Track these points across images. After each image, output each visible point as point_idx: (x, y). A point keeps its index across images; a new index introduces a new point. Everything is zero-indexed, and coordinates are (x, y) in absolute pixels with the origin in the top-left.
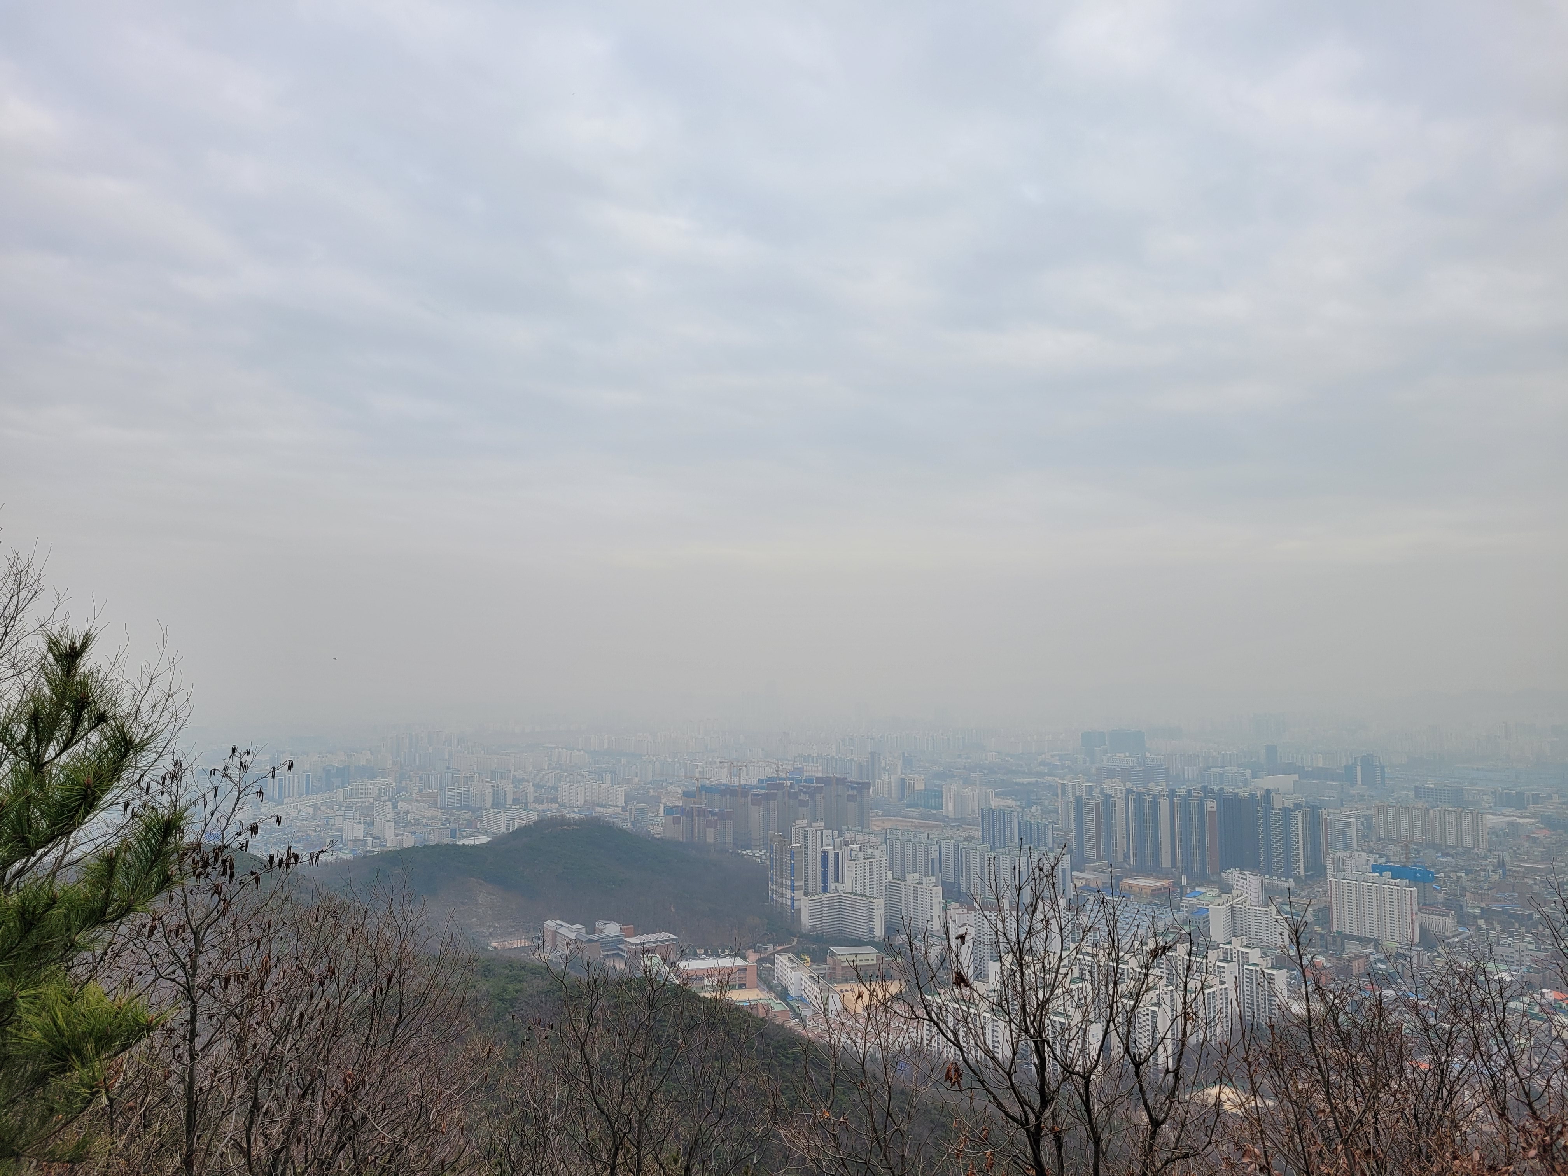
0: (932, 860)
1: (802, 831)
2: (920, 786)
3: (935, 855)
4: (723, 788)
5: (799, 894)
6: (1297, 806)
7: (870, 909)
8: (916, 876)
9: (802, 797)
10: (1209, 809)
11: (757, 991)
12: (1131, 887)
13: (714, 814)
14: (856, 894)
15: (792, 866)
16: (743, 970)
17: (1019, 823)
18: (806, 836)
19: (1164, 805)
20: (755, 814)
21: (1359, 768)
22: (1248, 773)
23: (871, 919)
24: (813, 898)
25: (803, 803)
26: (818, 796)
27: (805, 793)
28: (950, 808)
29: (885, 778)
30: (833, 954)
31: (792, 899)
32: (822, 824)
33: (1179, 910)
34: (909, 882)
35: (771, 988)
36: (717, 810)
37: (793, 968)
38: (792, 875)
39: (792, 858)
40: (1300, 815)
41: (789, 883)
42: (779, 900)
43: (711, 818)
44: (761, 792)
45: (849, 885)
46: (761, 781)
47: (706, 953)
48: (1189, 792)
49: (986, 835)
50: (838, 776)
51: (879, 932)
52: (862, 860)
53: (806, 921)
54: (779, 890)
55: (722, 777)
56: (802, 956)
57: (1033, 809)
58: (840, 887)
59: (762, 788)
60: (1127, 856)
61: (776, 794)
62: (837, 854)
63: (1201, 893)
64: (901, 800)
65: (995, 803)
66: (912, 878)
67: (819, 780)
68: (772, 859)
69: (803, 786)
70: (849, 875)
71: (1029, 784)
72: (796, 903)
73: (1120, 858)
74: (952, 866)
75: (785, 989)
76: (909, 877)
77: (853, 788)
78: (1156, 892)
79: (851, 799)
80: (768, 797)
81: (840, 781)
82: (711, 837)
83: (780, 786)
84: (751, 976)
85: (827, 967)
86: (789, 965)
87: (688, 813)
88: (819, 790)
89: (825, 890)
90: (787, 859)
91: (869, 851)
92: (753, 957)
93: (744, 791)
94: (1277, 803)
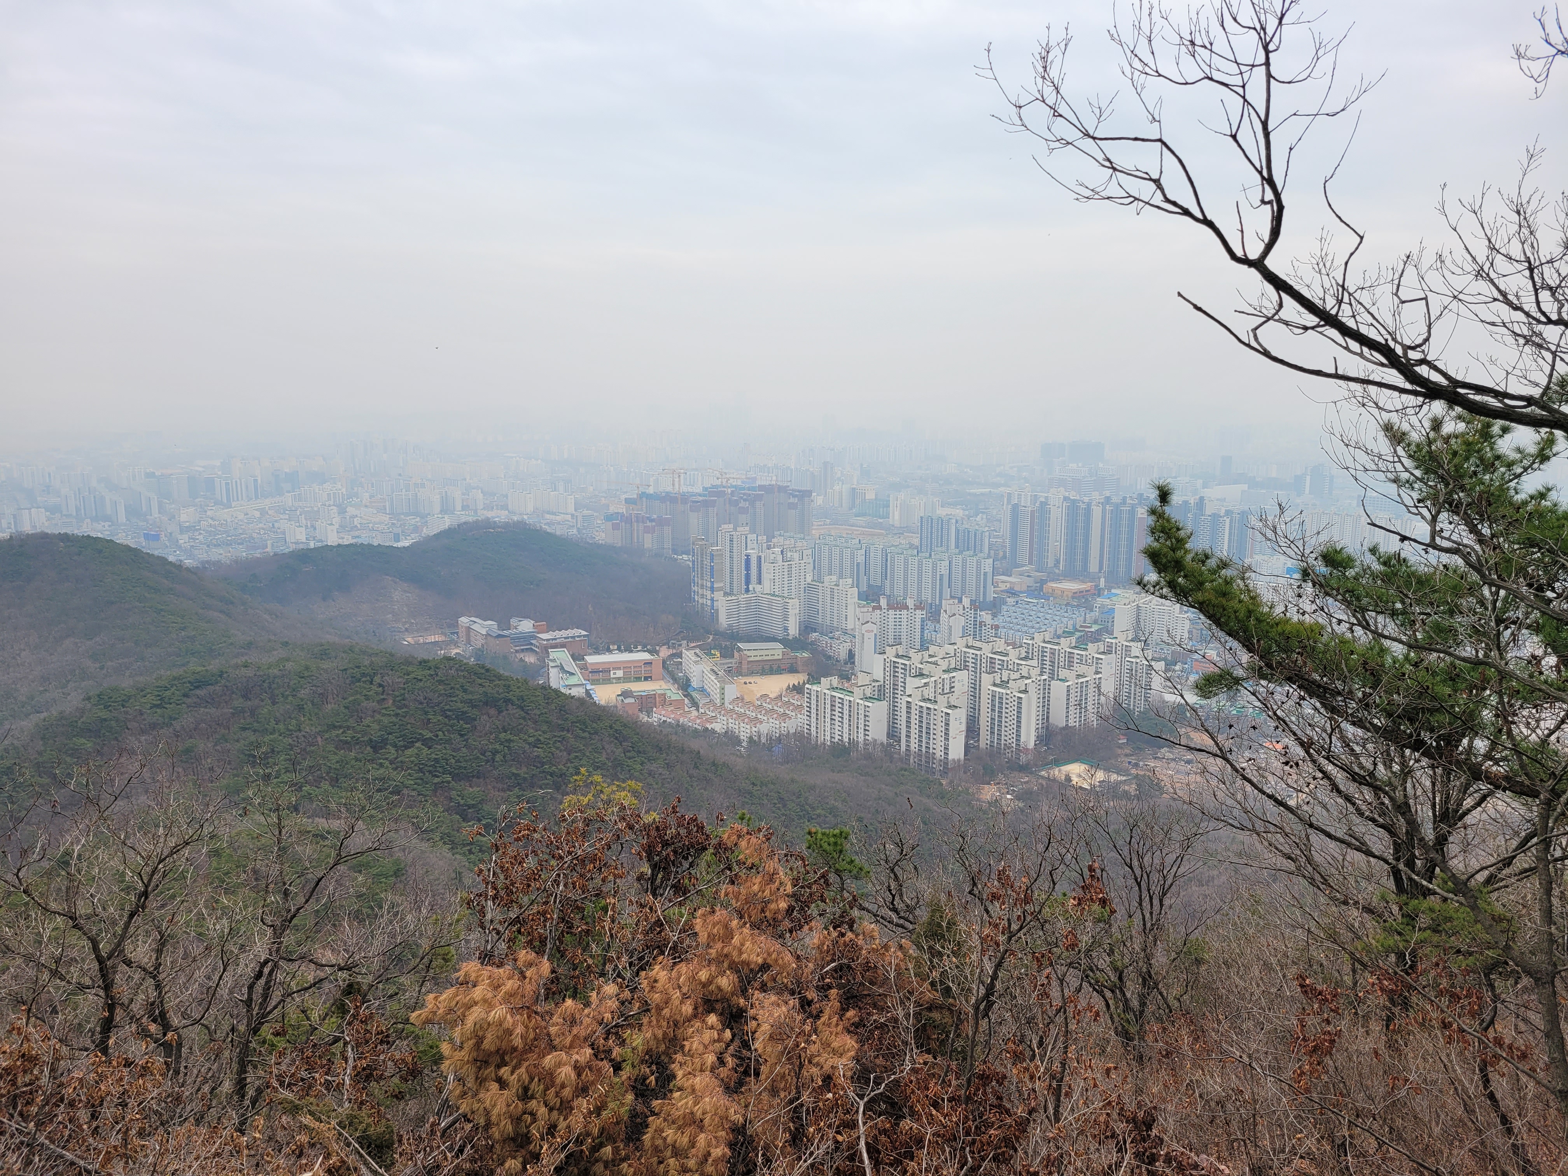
0: (858, 564)
1: (728, 535)
3: (861, 559)
4: (664, 495)
5: (718, 595)
6: (1228, 513)
7: (785, 608)
8: (834, 578)
9: (742, 504)
10: (1139, 516)
11: (662, 683)
12: (1053, 590)
13: (652, 521)
14: (773, 595)
15: (712, 568)
16: (648, 663)
17: (957, 531)
18: (731, 541)
19: (1097, 512)
20: (694, 520)
21: (1308, 478)
23: (786, 618)
24: (730, 598)
25: (743, 511)
26: (758, 504)
27: (745, 500)
28: (895, 518)
29: (837, 488)
30: (740, 650)
31: (712, 600)
32: (747, 528)
33: (1092, 610)
34: (826, 584)
35: (675, 680)
36: (656, 516)
38: (712, 576)
39: (712, 560)
40: (1228, 521)
41: (709, 584)
42: (700, 601)
43: (649, 524)
44: (701, 498)
45: (767, 586)
49: (924, 542)
50: (781, 484)
51: (793, 631)
52: (780, 563)
53: (723, 621)
54: (700, 591)
56: (712, 652)
57: (979, 518)
58: (758, 588)
60: (1058, 562)
61: (717, 501)
62: (759, 558)
63: (1116, 595)
64: (851, 509)
67: (761, 487)
68: (693, 561)
69: (745, 494)
70: (766, 577)
72: (715, 604)
74: (879, 570)
75: (688, 680)
76: (827, 579)
77: (794, 496)
78: (1077, 595)
79: (792, 506)
81: (782, 489)
82: (648, 542)
83: (721, 494)
84: (657, 669)
85: (733, 661)
86: (694, 658)
87: (628, 520)
88: (759, 498)
89: (747, 591)
90: (707, 562)
91: (789, 554)
93: (684, 498)
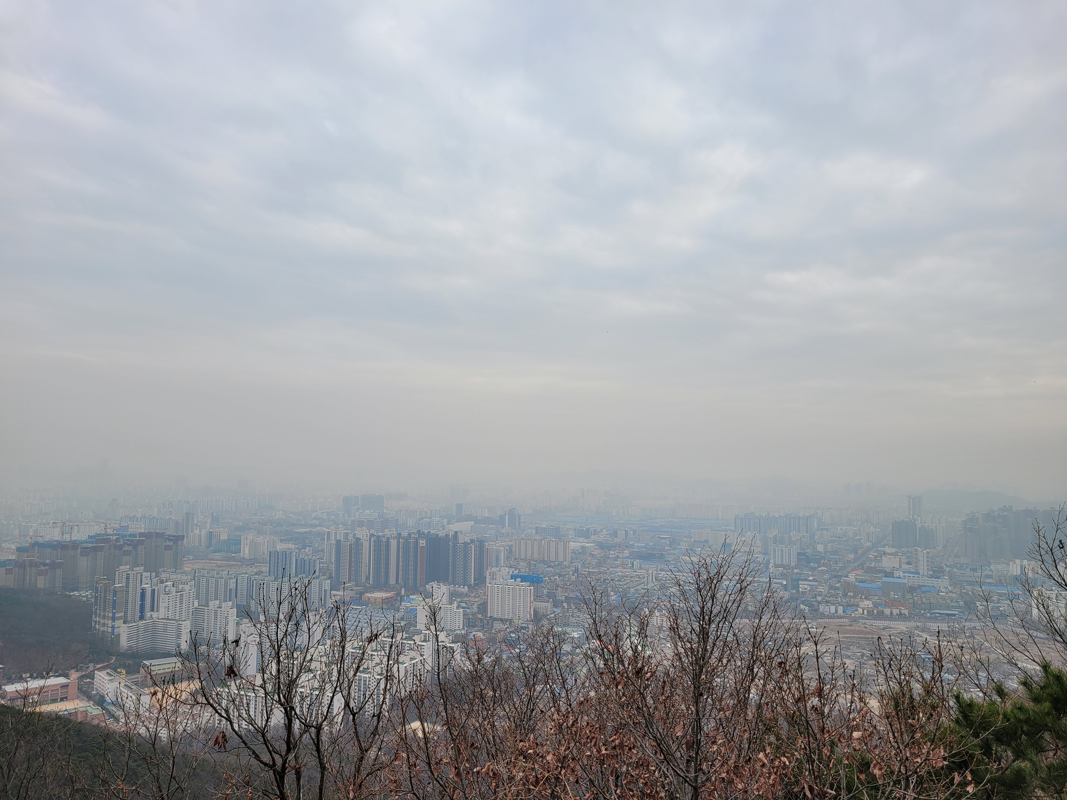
0: (230, 590)
1: (125, 574)
2: (224, 537)
3: (233, 586)
4: (55, 543)
5: (119, 623)
6: (472, 541)
7: (179, 629)
8: (217, 602)
9: (126, 548)
10: (421, 545)
11: (77, 701)
12: (369, 599)
13: (45, 565)
14: (168, 619)
15: (114, 601)
16: (65, 686)
17: (296, 560)
18: (128, 578)
19: (394, 543)
20: (84, 563)
21: (507, 517)
22: (446, 520)
23: (179, 636)
24: (131, 625)
25: (127, 553)
26: (140, 547)
27: (129, 545)
28: (246, 552)
29: (197, 531)
30: (145, 666)
31: (113, 627)
32: (142, 568)
33: (399, 612)
34: (211, 607)
35: (89, 697)
36: (48, 561)
37: (110, 680)
38: (114, 608)
39: (115, 595)
40: (473, 546)
41: (110, 615)
42: (101, 629)
43: (42, 568)
44: (90, 545)
45: (162, 613)
46: (90, 537)
47: (31, 677)
48: (409, 534)
49: (272, 569)
50: (158, 531)
51: (184, 647)
52: (174, 594)
53: (124, 643)
54: (102, 621)
55: (55, 535)
56: (119, 670)
57: (307, 550)
58: (155, 615)
59: (91, 543)
60: (368, 578)
61: (103, 546)
62: (153, 591)
63: (413, 599)
64: (208, 547)
65: (280, 547)
66: (213, 604)
67: (141, 534)
68: (96, 597)
69: (128, 540)
70: (163, 605)
71: (305, 532)
72: (116, 630)
73: (363, 580)
74: (245, 593)
75: (103, 697)
76: (211, 603)
77: (170, 540)
78: (384, 601)
79: (168, 548)
80: (95, 549)
81: (158, 535)
82: (41, 583)
83: (107, 541)
84: (73, 690)
85: (139, 676)
86: (107, 678)
87: (21, 565)
88: (141, 542)
89: (142, 618)
90: (110, 597)
91: (180, 586)
92: (74, 675)
93: (74, 545)
94: (461, 540)
